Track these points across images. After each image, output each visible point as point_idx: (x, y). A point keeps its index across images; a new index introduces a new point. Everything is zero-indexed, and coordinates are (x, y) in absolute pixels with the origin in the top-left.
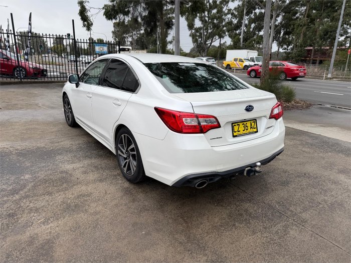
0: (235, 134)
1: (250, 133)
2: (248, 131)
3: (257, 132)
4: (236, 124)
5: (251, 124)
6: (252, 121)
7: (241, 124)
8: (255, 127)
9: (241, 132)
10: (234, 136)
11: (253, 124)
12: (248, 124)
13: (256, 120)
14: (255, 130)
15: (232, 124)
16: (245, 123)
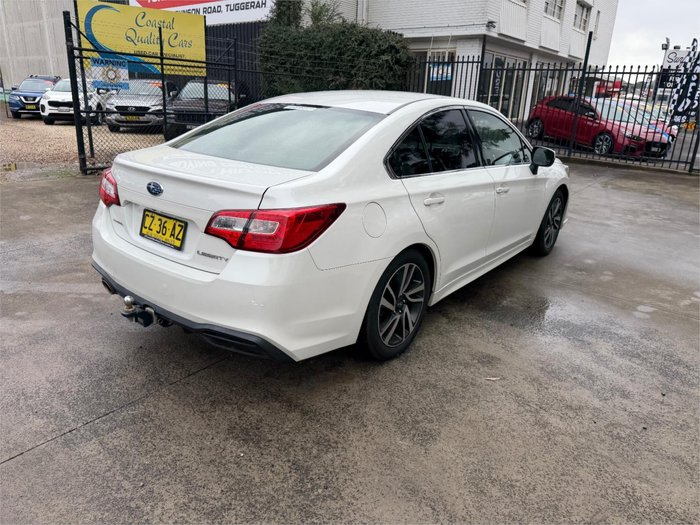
0: (145, 231)
1: (165, 243)
2: (164, 238)
3: (180, 249)
4: (150, 214)
5: (174, 228)
6: (178, 223)
7: (157, 217)
8: (180, 237)
9: (154, 233)
10: (142, 234)
11: (178, 229)
12: (170, 225)
13: (186, 224)
14: (178, 243)
15: (145, 210)
16: (164, 219)
